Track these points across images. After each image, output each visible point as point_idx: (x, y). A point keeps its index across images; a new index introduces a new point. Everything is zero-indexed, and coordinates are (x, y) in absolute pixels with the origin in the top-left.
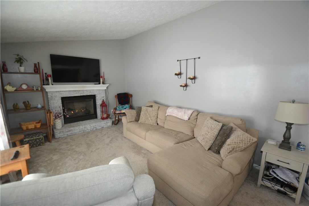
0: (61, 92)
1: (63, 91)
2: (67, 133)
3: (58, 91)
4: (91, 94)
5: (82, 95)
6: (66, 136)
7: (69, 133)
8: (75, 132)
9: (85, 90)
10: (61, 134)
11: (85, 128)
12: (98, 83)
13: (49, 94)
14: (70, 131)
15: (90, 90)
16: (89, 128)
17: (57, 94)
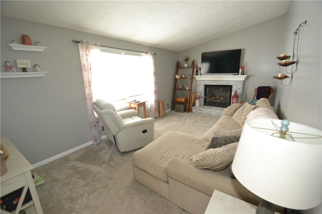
0: (205, 81)
1: (206, 80)
2: (198, 111)
3: (203, 80)
4: (227, 84)
5: (219, 84)
6: (198, 113)
7: (200, 111)
8: (204, 112)
9: (223, 80)
10: (196, 111)
11: (211, 112)
12: (237, 74)
13: (197, 82)
14: (201, 110)
15: (226, 80)
16: (214, 113)
17: (202, 82)
